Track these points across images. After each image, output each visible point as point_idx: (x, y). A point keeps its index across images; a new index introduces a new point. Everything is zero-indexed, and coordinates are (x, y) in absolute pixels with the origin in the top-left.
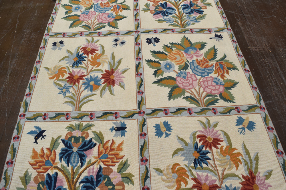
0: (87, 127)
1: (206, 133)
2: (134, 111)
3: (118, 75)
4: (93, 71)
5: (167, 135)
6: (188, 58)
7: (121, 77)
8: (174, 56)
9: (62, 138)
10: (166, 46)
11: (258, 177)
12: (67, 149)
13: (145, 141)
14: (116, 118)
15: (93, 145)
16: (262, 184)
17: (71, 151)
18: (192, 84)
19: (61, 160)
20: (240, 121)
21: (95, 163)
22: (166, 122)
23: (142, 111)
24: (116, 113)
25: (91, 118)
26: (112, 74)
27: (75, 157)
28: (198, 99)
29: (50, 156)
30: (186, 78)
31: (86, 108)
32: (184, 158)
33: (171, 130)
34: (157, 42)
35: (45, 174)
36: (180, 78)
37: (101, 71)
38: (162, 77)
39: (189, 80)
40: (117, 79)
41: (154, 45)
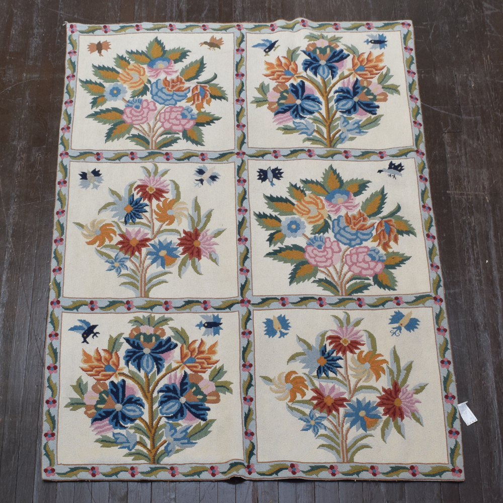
0: (161, 322)
1: (340, 333)
2: (233, 299)
3: (207, 240)
4: (163, 231)
5: (283, 335)
6: (332, 211)
7: (212, 244)
8: (307, 208)
9: (124, 336)
10: (293, 187)
11: (405, 390)
12: (134, 350)
13: (249, 341)
14: (206, 309)
15: (172, 347)
16: (408, 398)
17: (141, 353)
18: (331, 258)
19: (127, 364)
20: (397, 318)
21: (177, 368)
22: (282, 316)
23: (246, 300)
24: (205, 302)
25: (167, 309)
26: (197, 239)
27: (148, 361)
28: (337, 284)
29: (110, 359)
30: (323, 248)
31: (157, 293)
32: (304, 364)
33: (289, 328)
34: (278, 178)
35: (108, 382)
36: (312, 248)
37: (177, 232)
38: (281, 246)
39: (327, 252)
40: (204, 248)
41: (272, 184)
